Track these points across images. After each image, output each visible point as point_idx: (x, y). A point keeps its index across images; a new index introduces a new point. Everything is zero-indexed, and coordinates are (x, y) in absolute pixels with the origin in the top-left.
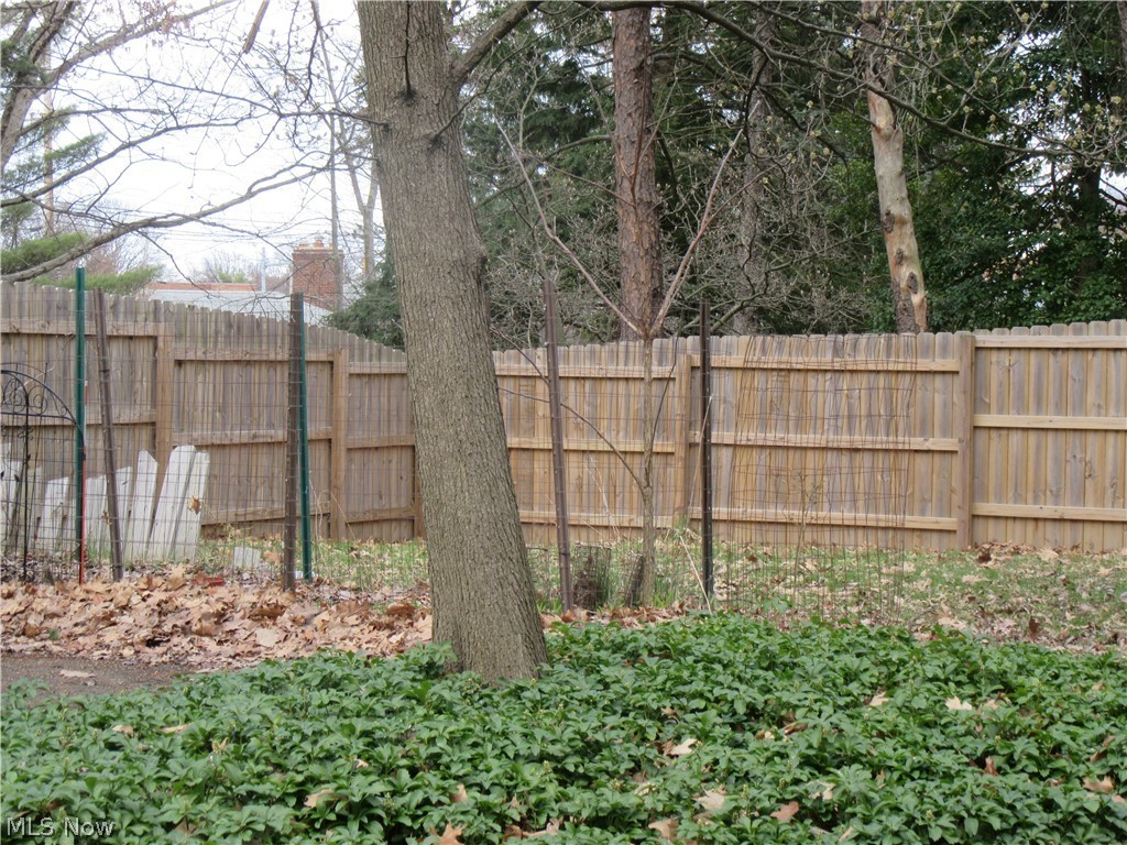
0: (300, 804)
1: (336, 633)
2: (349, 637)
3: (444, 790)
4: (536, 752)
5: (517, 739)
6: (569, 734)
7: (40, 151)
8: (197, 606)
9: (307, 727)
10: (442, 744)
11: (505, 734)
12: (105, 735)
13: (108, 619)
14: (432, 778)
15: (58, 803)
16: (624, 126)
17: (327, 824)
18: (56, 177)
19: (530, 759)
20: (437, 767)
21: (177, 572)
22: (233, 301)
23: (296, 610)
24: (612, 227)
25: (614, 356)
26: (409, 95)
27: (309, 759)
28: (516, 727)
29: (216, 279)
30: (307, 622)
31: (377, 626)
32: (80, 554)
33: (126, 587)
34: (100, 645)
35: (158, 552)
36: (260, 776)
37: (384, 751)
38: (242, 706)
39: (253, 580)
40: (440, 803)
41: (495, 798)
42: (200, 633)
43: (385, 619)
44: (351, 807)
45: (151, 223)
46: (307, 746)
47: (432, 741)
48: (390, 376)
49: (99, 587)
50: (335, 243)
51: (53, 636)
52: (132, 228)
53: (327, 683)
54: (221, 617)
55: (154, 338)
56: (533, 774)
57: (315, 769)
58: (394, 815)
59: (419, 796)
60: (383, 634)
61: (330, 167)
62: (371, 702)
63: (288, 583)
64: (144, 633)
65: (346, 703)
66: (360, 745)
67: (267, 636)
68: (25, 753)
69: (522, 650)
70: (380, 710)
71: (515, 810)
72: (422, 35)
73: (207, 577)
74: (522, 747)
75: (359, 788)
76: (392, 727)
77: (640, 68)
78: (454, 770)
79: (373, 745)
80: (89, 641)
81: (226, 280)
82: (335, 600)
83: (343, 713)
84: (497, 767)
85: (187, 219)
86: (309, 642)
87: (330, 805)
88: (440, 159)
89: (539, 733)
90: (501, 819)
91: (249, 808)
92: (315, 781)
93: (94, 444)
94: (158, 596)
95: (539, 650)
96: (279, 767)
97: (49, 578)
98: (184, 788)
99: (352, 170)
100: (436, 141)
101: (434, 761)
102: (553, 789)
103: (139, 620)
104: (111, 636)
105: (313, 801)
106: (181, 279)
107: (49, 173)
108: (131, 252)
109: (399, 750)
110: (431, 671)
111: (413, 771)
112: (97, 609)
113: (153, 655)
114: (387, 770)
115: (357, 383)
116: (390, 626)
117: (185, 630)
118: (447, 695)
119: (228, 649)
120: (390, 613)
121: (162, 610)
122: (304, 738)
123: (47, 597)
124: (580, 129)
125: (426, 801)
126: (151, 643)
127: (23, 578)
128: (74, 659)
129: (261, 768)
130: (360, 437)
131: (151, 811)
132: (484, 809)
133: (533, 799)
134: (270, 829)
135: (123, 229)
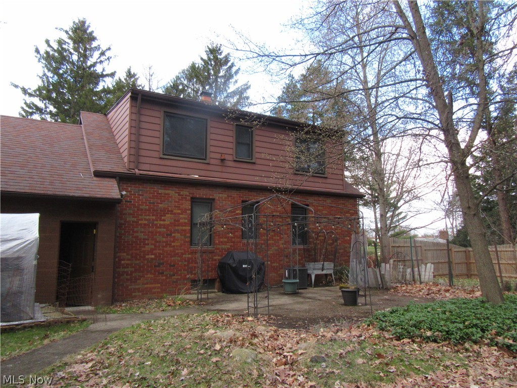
0: (464, 324)
1: (460, 294)
2: (462, 295)
3: (491, 323)
4: (507, 317)
5: (503, 315)
6: (513, 315)
7: (397, 218)
8: (435, 289)
9: (463, 311)
10: (489, 315)
11: (500, 314)
12: (427, 310)
13: (420, 291)
14: (488, 321)
15: (423, 321)
16: (501, 208)
17: (469, 328)
18: (400, 222)
19: (506, 318)
20: (489, 319)
21: (431, 283)
22: (430, 240)
23: (452, 290)
24: (500, 225)
25: (503, 247)
26: (469, 208)
27: (464, 316)
28: (502, 313)
29: (425, 236)
30: (454, 292)
31: (467, 293)
32: (414, 280)
33: (422, 286)
34: (419, 295)
35: (426, 280)
36: (456, 319)
37: (478, 316)
38: (450, 306)
39: (443, 285)
40: (490, 326)
41: (501, 325)
42: (436, 293)
43: (469, 292)
44: (474, 325)
45: (416, 228)
46: (464, 314)
47: (487, 314)
48: (461, 251)
49: (418, 286)
50: (447, 230)
51: (411, 293)
52: (413, 229)
53: (464, 303)
54: (439, 291)
55: (421, 246)
56: (508, 322)
57: (466, 318)
58: (482, 327)
59: (486, 324)
60: (469, 295)
61: (445, 218)
62: (473, 307)
63: (450, 286)
64: (426, 293)
65: (469, 307)
66: (473, 314)
67: (447, 294)
68: (415, 312)
69: (500, 299)
70: (475, 308)
71: (505, 328)
72: (471, 198)
73: (436, 284)
74: (504, 316)
75: (475, 322)
76: (479, 311)
77: (503, 199)
78: (492, 320)
79: (476, 314)
80: (417, 294)
81: (428, 236)
82: (458, 289)
83: (468, 308)
84: (500, 320)
85: (422, 227)
86: (455, 296)
87: (470, 324)
88: (476, 217)
89: (507, 314)
90: (503, 329)
91: (455, 324)
92: (466, 320)
93: (415, 263)
94: (428, 287)
95: (503, 299)
96: (460, 318)
97: (410, 284)
98: (443, 319)
99: (449, 218)
100: (475, 215)
101: (488, 318)
102: (512, 324)
103: (425, 291)
104: (421, 293)
105: (466, 323)
106: (421, 236)
107: (399, 221)
108: (412, 233)
109: (481, 316)
110: (483, 302)
111: (484, 320)
112: (418, 289)
113: (428, 297)
114: (479, 319)
115: (455, 253)
116: (470, 293)
117: (433, 293)
118: (488, 306)
119: (441, 296)
120: (470, 291)
121: (429, 289)
122: (463, 312)
123: (410, 287)
124: (491, 209)
125: (488, 325)
126: (428, 295)
127: (406, 284)
128: (416, 297)
129: (456, 317)
130: (456, 261)
131: (438, 323)
132: (499, 327)
133: (509, 326)
134: (460, 328)
135: (412, 229)
